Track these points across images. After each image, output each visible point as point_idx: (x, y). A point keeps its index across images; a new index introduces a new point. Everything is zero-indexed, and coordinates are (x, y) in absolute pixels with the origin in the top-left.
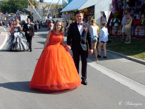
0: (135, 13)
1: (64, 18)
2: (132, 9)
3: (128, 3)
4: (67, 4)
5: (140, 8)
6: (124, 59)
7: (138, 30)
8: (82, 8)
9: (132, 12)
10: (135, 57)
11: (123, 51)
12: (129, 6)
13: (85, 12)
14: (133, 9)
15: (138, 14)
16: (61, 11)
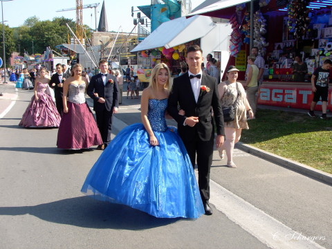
0: (281, 55)
2: (276, 48)
3: (262, 35)
4: (147, 35)
5: (291, 46)
7: (284, 91)
8: (172, 44)
9: (276, 53)
10: (261, 147)
12: (266, 41)
13: (181, 52)
14: (279, 48)
15: (288, 57)
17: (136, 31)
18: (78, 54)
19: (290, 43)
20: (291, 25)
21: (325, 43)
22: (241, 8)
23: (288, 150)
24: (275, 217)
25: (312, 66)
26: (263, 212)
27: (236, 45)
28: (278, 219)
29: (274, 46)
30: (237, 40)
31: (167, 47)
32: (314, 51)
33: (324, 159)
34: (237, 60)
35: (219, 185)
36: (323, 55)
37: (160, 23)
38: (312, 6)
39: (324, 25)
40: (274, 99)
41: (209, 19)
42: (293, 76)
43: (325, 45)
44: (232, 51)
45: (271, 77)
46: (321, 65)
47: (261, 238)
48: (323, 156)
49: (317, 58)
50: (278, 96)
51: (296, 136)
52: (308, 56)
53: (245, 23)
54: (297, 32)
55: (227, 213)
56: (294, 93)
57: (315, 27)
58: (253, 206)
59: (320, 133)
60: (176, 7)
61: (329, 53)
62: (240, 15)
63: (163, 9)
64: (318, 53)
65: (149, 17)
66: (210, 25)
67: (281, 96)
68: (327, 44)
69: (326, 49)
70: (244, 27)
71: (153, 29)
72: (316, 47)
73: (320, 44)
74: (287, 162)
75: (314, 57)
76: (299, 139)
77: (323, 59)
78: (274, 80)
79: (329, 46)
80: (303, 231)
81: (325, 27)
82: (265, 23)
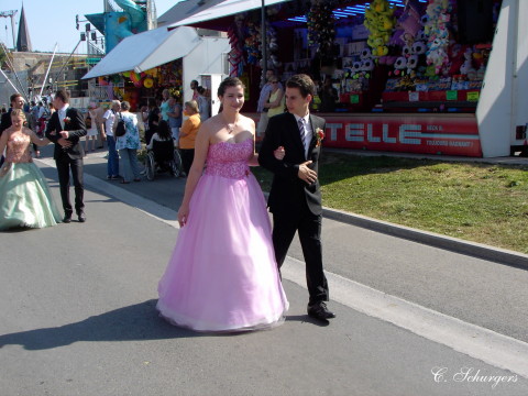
1: (93, 98)
2: (286, 69)
3: (273, 52)
9: (288, 76)
12: (276, 60)
13: (155, 76)
16: (85, 77)
19: (305, 62)
20: (312, 38)
21: (351, 62)
22: (242, 17)
24: (357, 281)
26: (341, 277)
27: (235, 65)
29: (284, 67)
30: (236, 60)
31: (138, 71)
32: (337, 73)
33: (385, 208)
36: (349, 77)
37: (120, 39)
38: (338, 14)
39: (347, 39)
41: (193, 32)
43: (351, 65)
44: (226, 72)
46: (348, 90)
48: (382, 205)
49: (343, 82)
51: (340, 183)
53: (247, 36)
54: (321, 48)
57: (337, 41)
60: (140, 15)
61: (357, 76)
62: (239, 26)
63: (122, 18)
64: (343, 75)
66: (193, 41)
68: (354, 64)
69: (353, 70)
70: (247, 42)
72: (340, 67)
73: (344, 64)
75: (338, 81)
77: (349, 82)
79: (357, 66)
80: (398, 294)
81: (349, 42)
82: (275, 36)
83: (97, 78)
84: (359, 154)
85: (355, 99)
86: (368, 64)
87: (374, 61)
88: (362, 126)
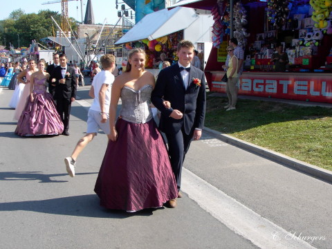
0: (262, 46)
2: (258, 38)
3: (243, 26)
4: (131, 27)
5: (273, 36)
6: (216, 140)
7: (265, 82)
8: (156, 36)
9: (258, 44)
10: (239, 137)
11: (221, 124)
13: (164, 43)
15: (269, 48)
17: (121, 23)
18: (64, 47)
19: (272, 33)
20: (271, 15)
21: (305, 33)
23: (265, 139)
24: (246, 205)
25: (292, 56)
26: (235, 200)
27: (218, 36)
28: (249, 206)
29: (256, 37)
30: (218, 31)
31: (151, 39)
32: (295, 41)
33: (300, 148)
34: (220, 51)
35: (194, 175)
36: (303, 45)
37: (145, 15)
39: (304, 15)
40: (256, 90)
41: (191, 10)
42: (274, 67)
44: (214, 42)
45: (252, 68)
46: (301, 55)
47: (230, 224)
49: (297, 48)
50: (260, 86)
51: (274, 125)
52: (289, 46)
53: (226, 14)
54: (277, 23)
55: (199, 202)
56: (275, 83)
57: (296, 17)
58: (226, 195)
59: (298, 122)
61: (309, 43)
62: (221, 6)
63: (147, 1)
64: (298, 43)
65: (134, 9)
66: (193, 16)
67: (262, 86)
68: (307, 34)
69: (306, 39)
70: (225, 18)
71: (137, 21)
72: (297, 37)
73: (300, 34)
74: (263, 151)
75: (294, 48)
76: (276, 129)
77: (302, 49)
78: (255, 70)
79: (309, 36)
80: (271, 218)
81: (305, 17)
82: (246, 14)
83: (125, 44)
84: (299, 104)
85: (306, 62)
86: (317, 35)
87: (323, 32)
88: (306, 83)
